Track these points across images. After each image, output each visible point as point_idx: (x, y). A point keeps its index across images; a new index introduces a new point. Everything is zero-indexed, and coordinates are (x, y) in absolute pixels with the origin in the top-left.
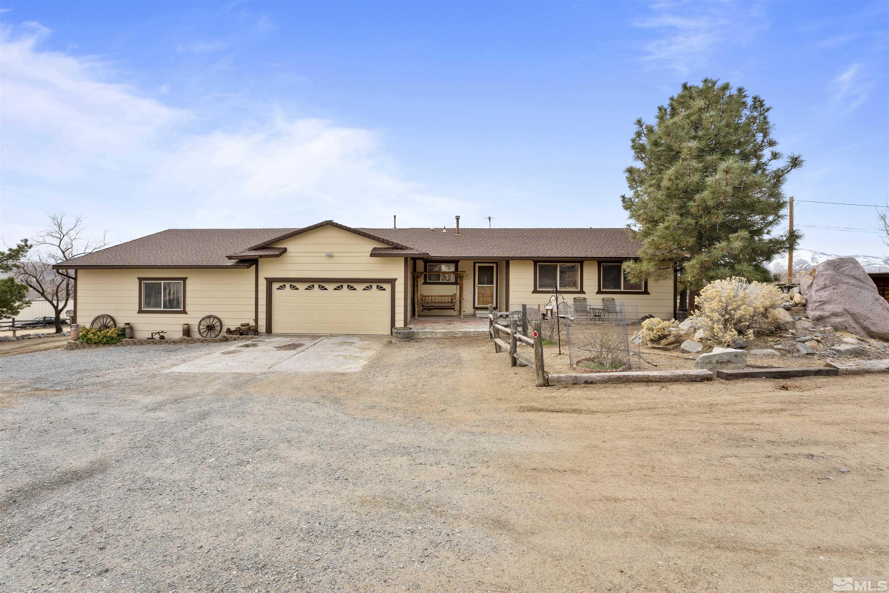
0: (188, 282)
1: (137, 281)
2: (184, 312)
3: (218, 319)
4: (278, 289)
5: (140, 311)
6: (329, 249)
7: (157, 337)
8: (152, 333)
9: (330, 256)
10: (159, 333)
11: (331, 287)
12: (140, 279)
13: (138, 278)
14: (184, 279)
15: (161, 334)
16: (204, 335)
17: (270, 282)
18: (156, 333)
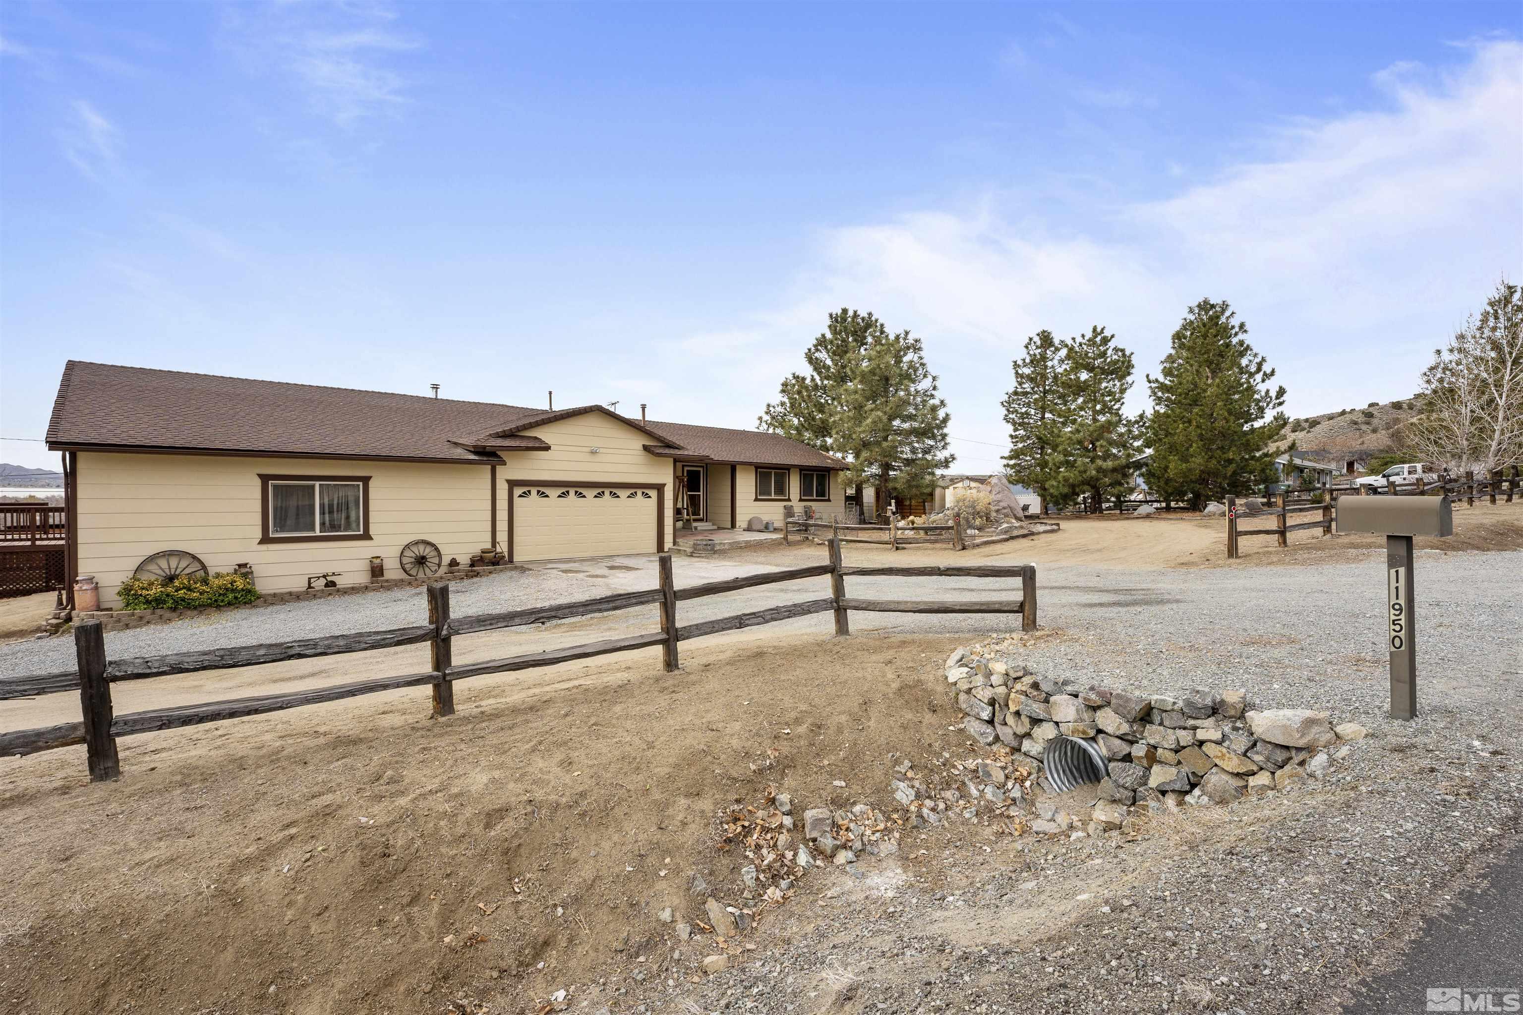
0: (371, 484)
1: (258, 482)
2: (367, 536)
3: (432, 545)
4: (520, 496)
5: (266, 539)
6: (595, 443)
7: (320, 584)
8: (310, 579)
9: (593, 453)
10: (324, 577)
11: (590, 493)
12: (265, 479)
13: (260, 476)
14: (366, 480)
15: (329, 579)
16: (413, 572)
17: (512, 484)
18: (319, 578)
